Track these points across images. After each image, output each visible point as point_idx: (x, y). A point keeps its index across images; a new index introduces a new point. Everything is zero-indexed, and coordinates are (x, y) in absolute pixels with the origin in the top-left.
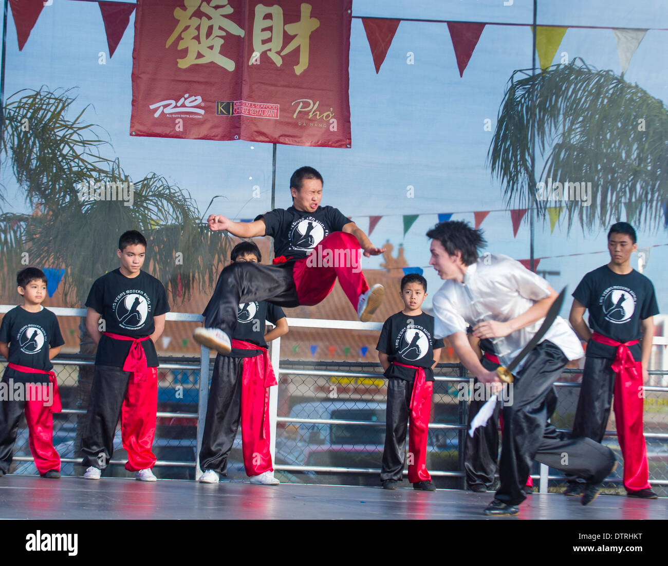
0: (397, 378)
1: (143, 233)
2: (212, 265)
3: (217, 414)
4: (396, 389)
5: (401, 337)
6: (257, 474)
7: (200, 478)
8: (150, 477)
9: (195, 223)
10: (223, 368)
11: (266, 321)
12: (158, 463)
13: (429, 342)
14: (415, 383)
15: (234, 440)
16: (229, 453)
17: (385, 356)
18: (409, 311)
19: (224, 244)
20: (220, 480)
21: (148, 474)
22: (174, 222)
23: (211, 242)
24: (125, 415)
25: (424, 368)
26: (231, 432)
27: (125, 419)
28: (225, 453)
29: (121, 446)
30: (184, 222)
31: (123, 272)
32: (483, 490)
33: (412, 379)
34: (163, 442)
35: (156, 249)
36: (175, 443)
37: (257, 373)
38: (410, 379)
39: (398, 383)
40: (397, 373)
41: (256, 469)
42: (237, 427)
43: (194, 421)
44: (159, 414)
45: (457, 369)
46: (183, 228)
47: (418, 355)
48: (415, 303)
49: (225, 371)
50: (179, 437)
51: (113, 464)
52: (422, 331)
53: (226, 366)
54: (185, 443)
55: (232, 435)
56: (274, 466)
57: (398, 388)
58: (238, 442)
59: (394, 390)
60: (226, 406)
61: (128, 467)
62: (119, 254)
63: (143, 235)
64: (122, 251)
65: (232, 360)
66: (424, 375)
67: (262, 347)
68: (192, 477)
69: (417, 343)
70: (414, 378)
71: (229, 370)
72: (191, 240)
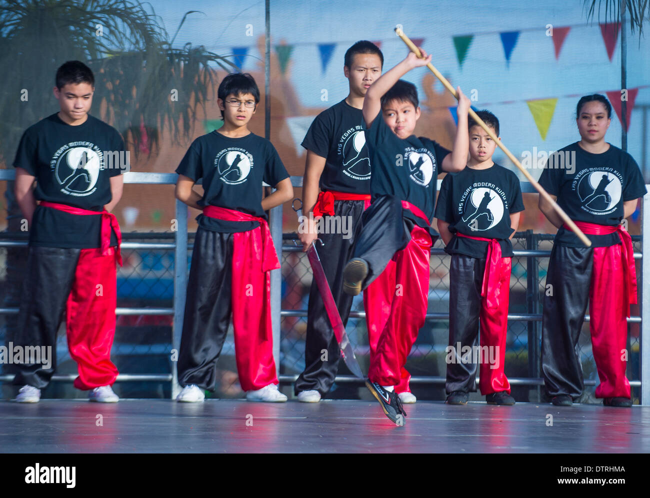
0: (462, 255)
1: (89, 64)
2: (188, 106)
3: (200, 309)
4: (462, 269)
5: (465, 199)
6: (257, 388)
7: (178, 396)
8: (109, 397)
9: (162, 49)
10: (206, 247)
11: (263, 182)
12: (120, 377)
13: (504, 204)
14: (487, 261)
15: (223, 343)
16: (216, 360)
17: (445, 226)
18: (476, 164)
19: (202, 78)
20: (206, 397)
21: (107, 393)
22: (132, 47)
23: (186, 74)
24: (71, 313)
25: (499, 240)
26: (219, 334)
27: (72, 318)
28: (212, 361)
29: (68, 357)
30: (146, 48)
31: (64, 118)
32: (567, 402)
33: (483, 256)
34: (126, 350)
35: (109, 86)
36: (142, 350)
37: (252, 253)
38: (481, 256)
39: (464, 262)
40: (462, 249)
41: (255, 381)
42: (227, 325)
43: (168, 318)
44: (119, 311)
45: (524, 239)
46: (145, 55)
47: (490, 223)
48: (485, 153)
49: (210, 252)
50: (148, 340)
51: (57, 382)
52: (494, 190)
53: (211, 244)
54: (157, 349)
55: (221, 336)
56: (279, 377)
57: (464, 268)
58: (229, 346)
59: (458, 271)
60: (212, 300)
61: (78, 384)
62: (55, 94)
63: (90, 67)
64: (60, 91)
65: (218, 235)
66: (499, 249)
67: (259, 217)
68: (168, 395)
69: (488, 207)
70: (486, 254)
71: (214, 250)
72: (157, 72)
